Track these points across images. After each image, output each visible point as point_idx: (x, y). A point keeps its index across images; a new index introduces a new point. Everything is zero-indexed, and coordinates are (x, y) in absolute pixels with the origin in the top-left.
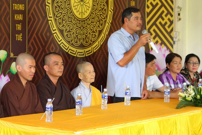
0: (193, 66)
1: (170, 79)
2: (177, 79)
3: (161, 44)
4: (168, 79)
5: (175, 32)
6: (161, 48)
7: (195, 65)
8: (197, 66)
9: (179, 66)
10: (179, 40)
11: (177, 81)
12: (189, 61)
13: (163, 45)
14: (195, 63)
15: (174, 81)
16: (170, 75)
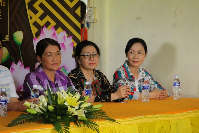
0: (89, 60)
1: (44, 79)
2: (55, 79)
3: (56, 28)
4: (38, 79)
5: (90, 8)
6: (56, 34)
7: (92, 59)
8: (96, 59)
9: (56, 60)
10: (95, 21)
11: (56, 81)
12: (82, 54)
13: (60, 29)
14: (93, 55)
15: (50, 82)
16: (43, 73)
